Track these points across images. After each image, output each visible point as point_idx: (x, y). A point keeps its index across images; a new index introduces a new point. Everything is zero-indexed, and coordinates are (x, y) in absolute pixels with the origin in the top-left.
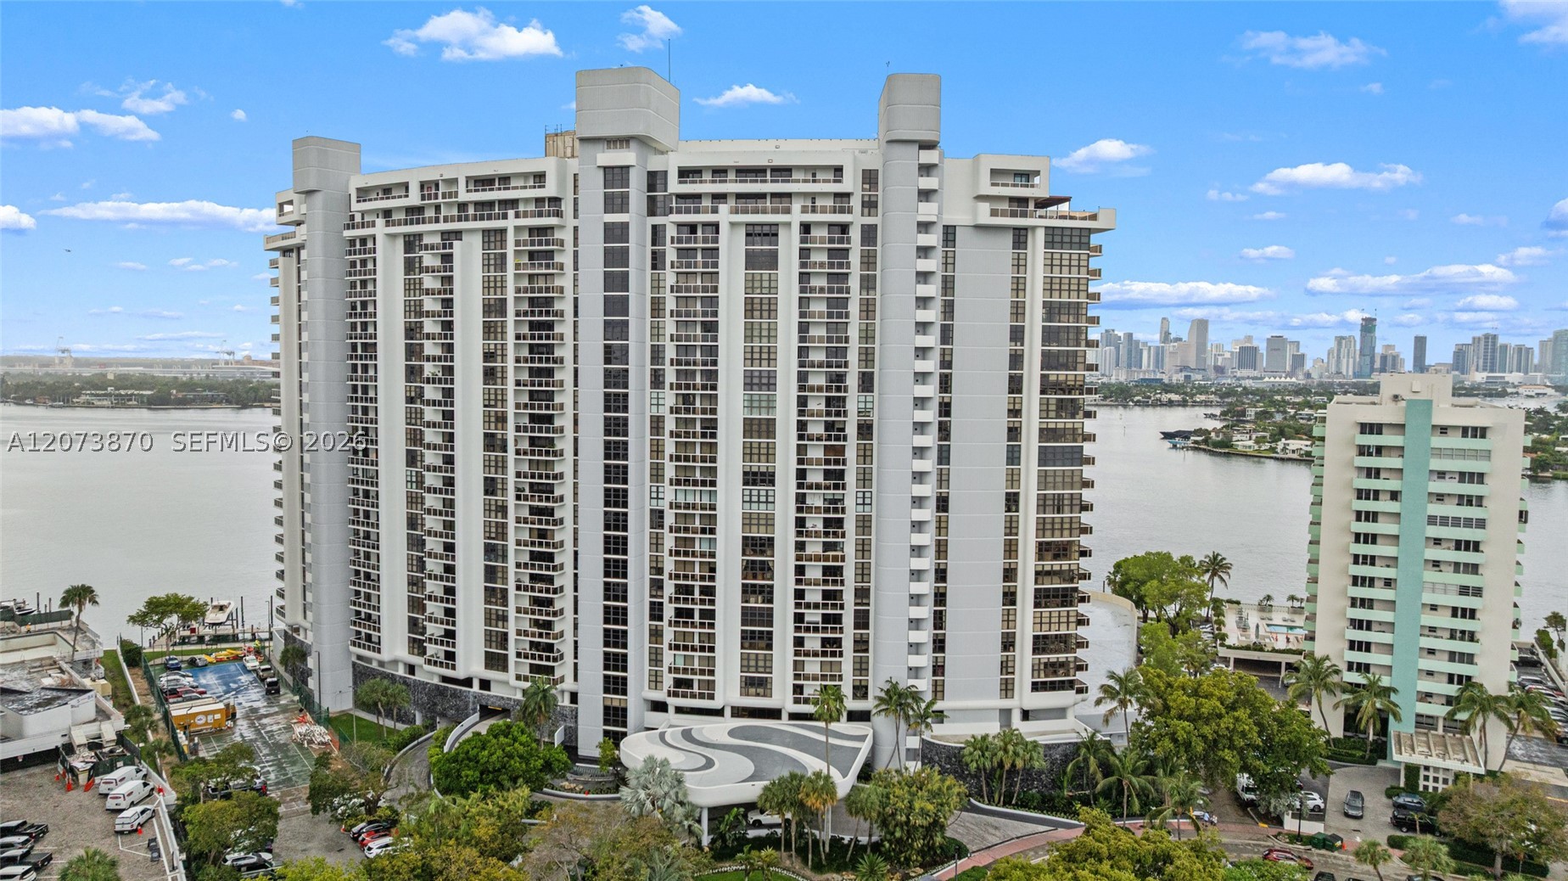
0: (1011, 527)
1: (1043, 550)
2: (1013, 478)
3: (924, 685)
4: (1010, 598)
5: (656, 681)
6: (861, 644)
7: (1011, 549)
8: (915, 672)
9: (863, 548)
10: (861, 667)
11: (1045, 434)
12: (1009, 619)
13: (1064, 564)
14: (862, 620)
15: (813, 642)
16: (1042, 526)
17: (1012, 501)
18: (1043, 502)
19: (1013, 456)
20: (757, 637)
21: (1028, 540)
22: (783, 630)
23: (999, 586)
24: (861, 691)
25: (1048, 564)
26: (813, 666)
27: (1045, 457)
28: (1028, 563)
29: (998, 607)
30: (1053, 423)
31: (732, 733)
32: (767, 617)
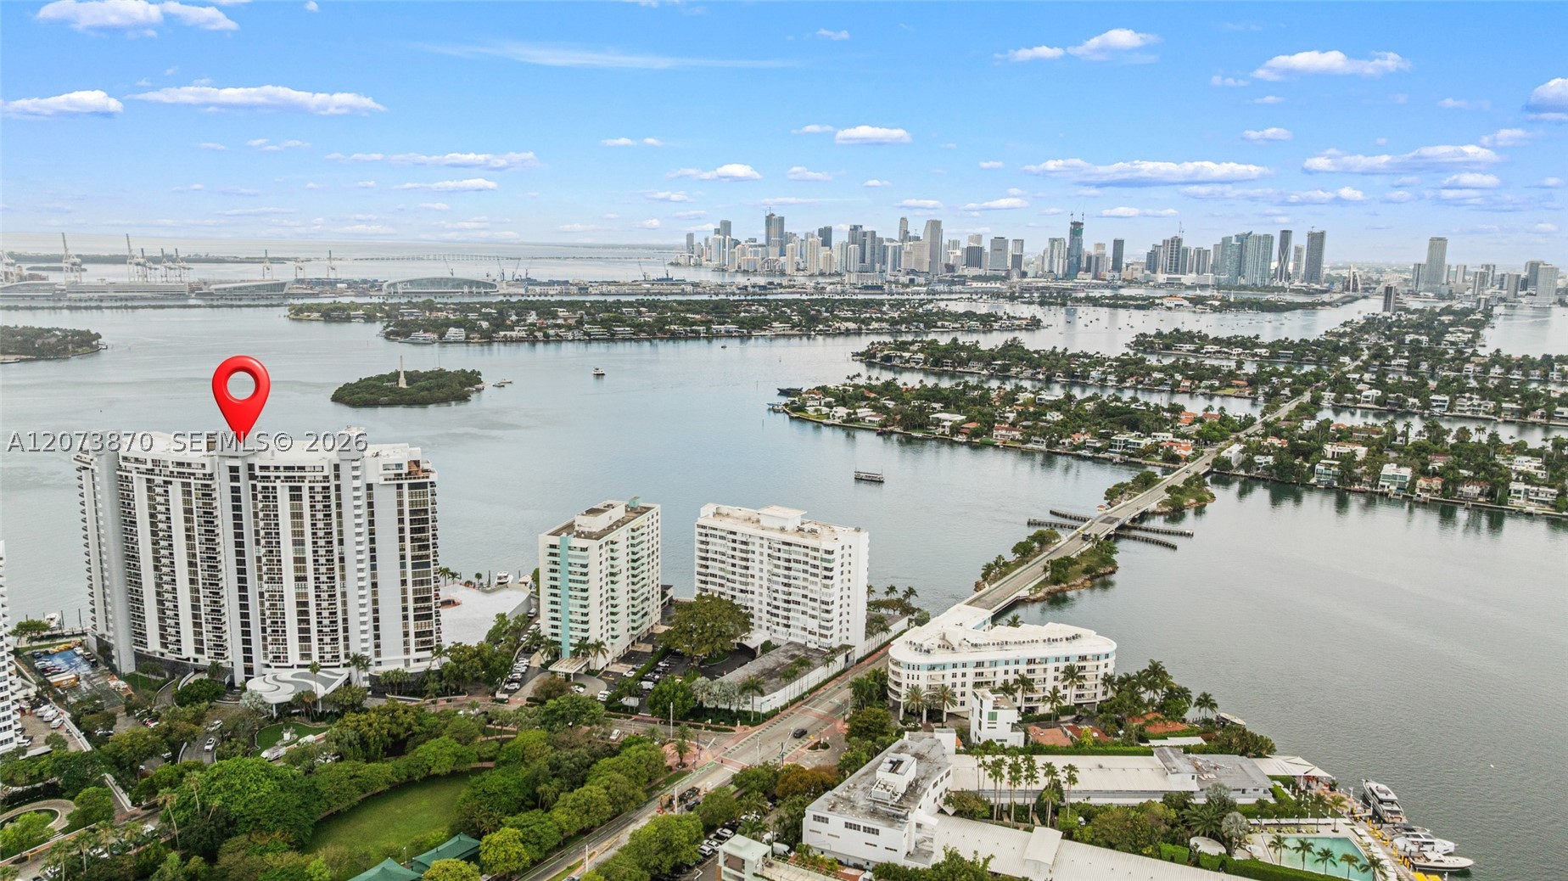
0: (404, 592)
1: (416, 600)
2: (403, 574)
3: (370, 653)
4: (405, 618)
5: (266, 656)
6: (346, 639)
7: (405, 600)
8: (365, 649)
9: (344, 603)
10: (347, 647)
11: (413, 558)
12: (406, 626)
13: (426, 604)
14: (346, 630)
15: (327, 639)
16: (415, 592)
17: (404, 582)
18: (415, 583)
19: (403, 566)
20: (304, 638)
21: (410, 596)
22: (314, 635)
23: (401, 613)
24: (347, 656)
25: (419, 605)
26: (328, 648)
27: (414, 566)
28: (411, 605)
29: (401, 621)
30: (417, 553)
31: (293, 676)
32: (308, 631)
